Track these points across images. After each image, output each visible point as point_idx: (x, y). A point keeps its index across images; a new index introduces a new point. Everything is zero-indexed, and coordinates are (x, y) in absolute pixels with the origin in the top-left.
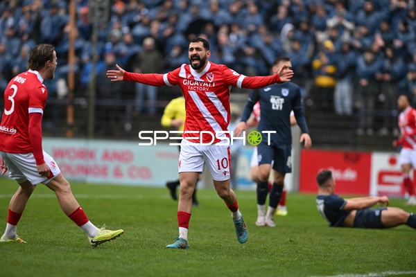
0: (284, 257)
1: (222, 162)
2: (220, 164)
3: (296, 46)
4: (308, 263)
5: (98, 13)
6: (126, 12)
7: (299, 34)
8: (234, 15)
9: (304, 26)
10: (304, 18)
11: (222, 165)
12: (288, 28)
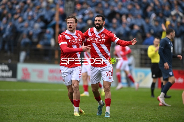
0: (151, 117)
1: (109, 73)
2: (108, 74)
3: (157, 23)
4: (162, 119)
5: (69, 9)
6: (82, 9)
7: (159, 18)
8: (129, 10)
9: (161, 15)
10: (160, 11)
11: (109, 74)
12: (153, 16)
